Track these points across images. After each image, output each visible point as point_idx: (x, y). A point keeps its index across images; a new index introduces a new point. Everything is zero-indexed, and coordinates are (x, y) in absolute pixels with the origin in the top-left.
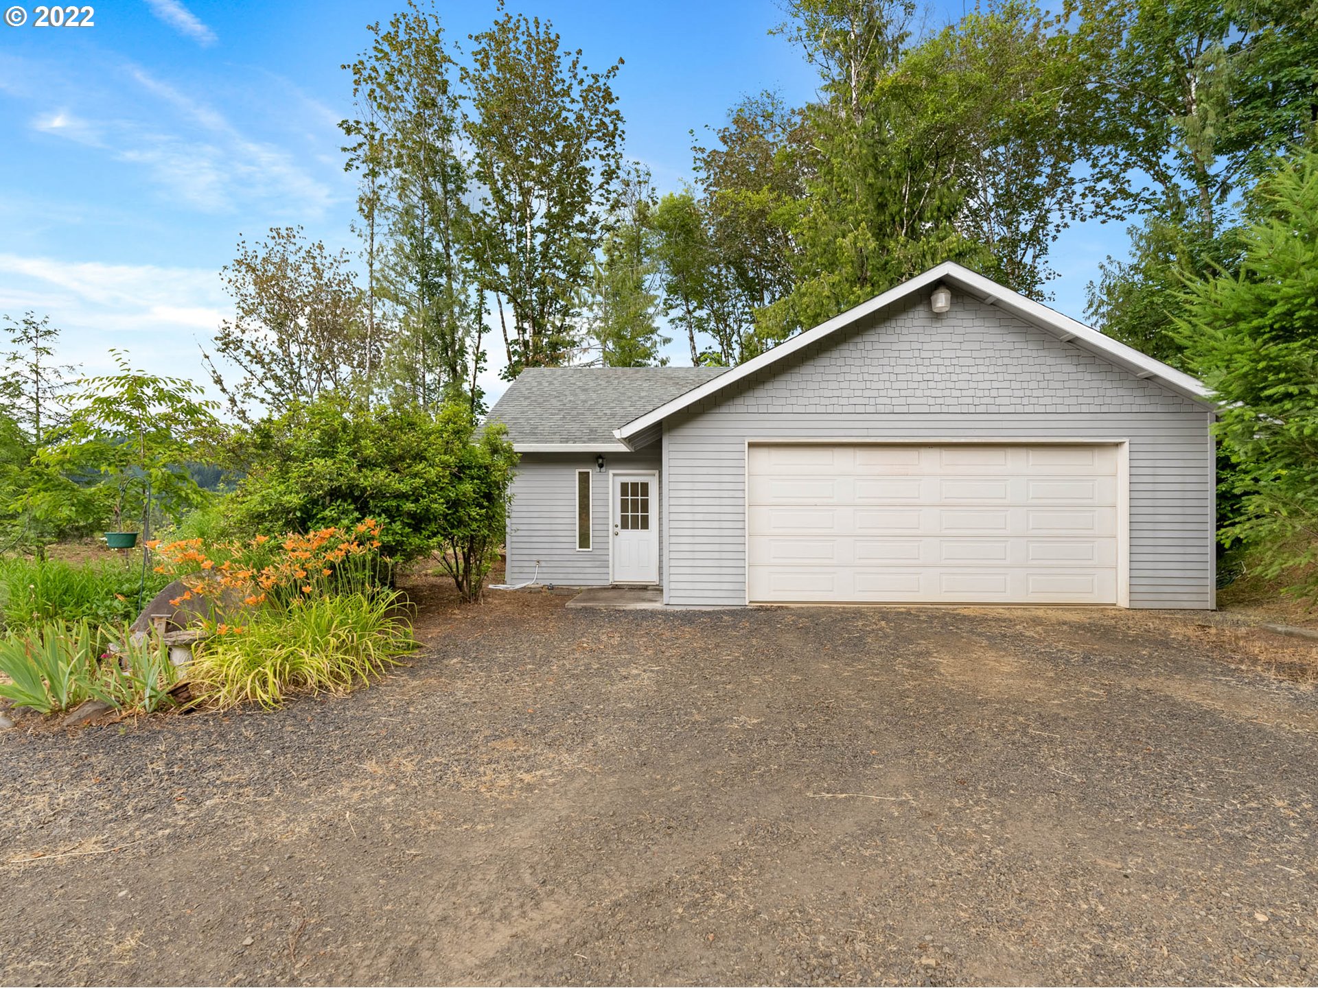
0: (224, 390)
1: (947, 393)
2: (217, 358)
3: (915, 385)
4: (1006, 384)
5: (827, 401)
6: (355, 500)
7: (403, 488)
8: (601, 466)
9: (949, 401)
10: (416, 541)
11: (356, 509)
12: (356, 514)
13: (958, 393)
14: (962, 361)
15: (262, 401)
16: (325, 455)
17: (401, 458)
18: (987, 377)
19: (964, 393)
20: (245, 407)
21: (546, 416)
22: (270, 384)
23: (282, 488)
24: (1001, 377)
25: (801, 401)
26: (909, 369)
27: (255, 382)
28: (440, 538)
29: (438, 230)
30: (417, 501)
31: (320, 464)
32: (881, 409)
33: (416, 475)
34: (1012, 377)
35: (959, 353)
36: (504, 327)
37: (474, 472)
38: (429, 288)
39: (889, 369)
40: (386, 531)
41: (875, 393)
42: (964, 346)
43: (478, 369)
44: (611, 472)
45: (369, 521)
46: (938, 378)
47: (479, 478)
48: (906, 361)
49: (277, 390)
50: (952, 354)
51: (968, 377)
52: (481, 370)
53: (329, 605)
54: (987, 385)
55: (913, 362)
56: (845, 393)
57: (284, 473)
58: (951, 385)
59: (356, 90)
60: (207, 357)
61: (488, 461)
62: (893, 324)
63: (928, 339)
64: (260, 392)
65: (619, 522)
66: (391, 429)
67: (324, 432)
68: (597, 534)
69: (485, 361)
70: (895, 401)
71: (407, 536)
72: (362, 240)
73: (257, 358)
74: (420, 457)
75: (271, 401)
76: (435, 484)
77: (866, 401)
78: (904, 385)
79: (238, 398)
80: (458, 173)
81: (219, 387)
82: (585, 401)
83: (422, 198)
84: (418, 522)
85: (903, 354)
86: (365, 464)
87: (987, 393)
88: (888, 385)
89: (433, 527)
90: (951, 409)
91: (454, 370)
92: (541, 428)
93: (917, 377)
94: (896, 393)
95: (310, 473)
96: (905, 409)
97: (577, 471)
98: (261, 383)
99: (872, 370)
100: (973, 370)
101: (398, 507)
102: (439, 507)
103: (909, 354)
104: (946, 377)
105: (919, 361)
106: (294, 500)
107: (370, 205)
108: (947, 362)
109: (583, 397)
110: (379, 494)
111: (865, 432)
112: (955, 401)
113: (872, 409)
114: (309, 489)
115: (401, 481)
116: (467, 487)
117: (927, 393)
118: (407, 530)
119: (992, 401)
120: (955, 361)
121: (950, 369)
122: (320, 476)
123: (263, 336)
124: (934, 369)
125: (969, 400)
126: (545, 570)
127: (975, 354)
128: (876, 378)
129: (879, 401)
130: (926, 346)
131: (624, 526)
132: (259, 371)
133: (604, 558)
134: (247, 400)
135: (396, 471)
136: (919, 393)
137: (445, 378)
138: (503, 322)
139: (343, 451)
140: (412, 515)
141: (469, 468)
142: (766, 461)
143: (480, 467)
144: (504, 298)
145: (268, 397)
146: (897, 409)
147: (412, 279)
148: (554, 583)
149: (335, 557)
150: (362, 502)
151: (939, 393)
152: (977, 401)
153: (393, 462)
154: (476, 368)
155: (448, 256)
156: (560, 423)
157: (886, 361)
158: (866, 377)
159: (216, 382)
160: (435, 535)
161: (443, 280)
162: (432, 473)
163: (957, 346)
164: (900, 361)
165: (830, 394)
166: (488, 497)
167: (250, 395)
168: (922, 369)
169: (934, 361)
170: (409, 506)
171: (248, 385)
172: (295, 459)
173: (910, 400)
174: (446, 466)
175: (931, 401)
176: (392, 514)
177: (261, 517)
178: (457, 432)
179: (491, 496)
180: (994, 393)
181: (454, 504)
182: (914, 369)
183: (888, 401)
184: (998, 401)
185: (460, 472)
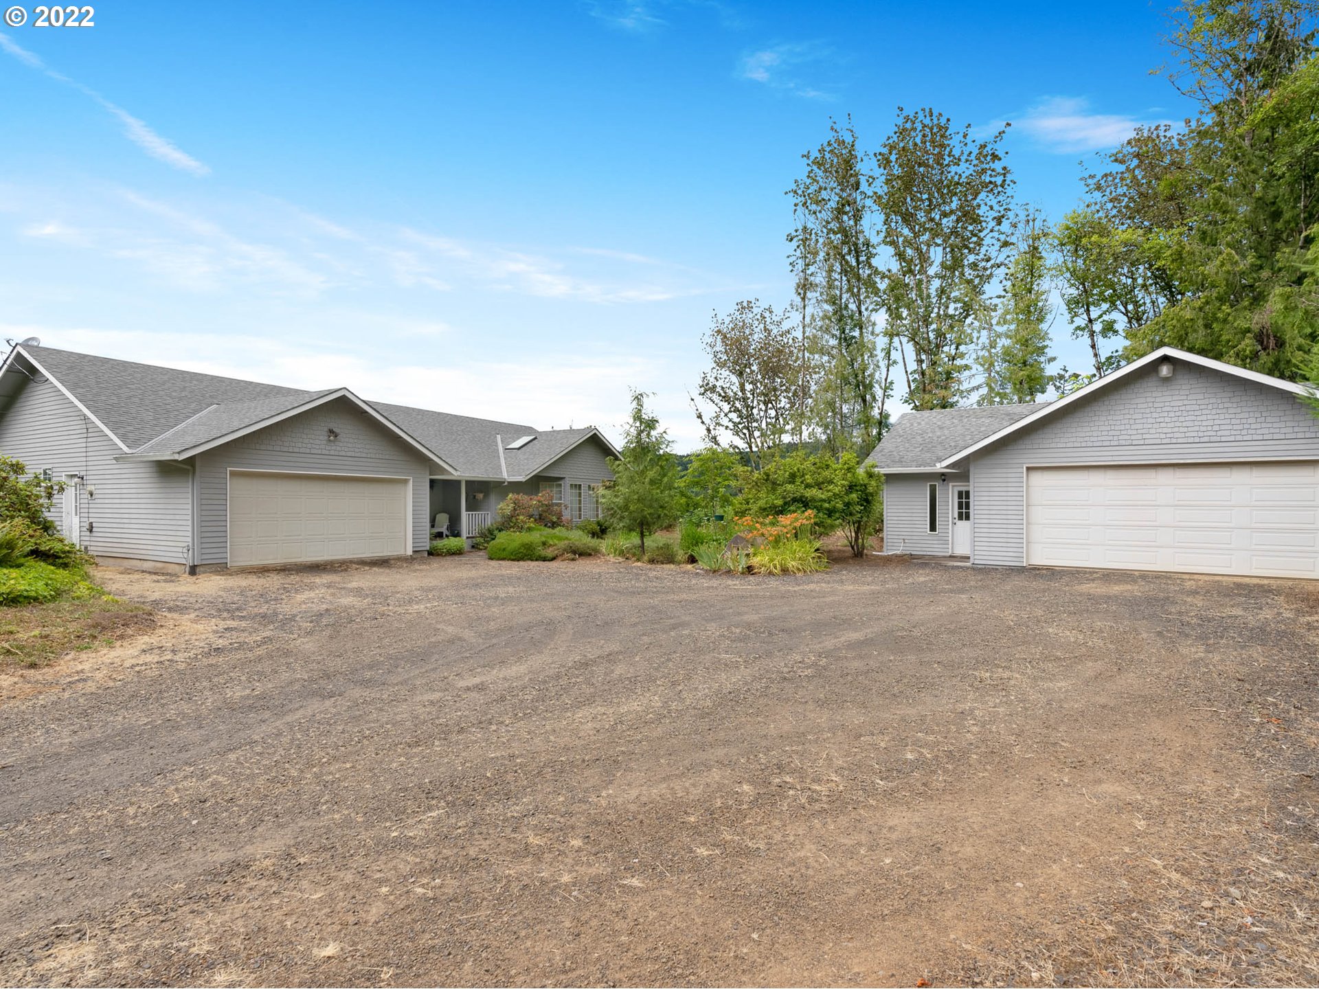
0: (703, 422)
1: (1176, 430)
2: (699, 399)
3: (1150, 426)
4: (1228, 422)
5: (1082, 440)
6: (803, 502)
7: (823, 497)
8: (944, 480)
9: (1177, 435)
10: (829, 521)
11: (804, 506)
12: (803, 509)
13: (1186, 430)
14: (1188, 408)
15: (727, 428)
16: (790, 483)
17: (823, 483)
18: (1209, 417)
19: (1190, 429)
20: (717, 433)
21: (910, 449)
22: (734, 416)
23: (773, 497)
24: (1222, 417)
25: (1062, 440)
26: (1145, 416)
27: (722, 415)
28: (840, 521)
29: (853, 294)
30: (829, 503)
31: (789, 487)
32: (1123, 443)
33: (828, 491)
34: (1233, 416)
35: (1186, 402)
36: (904, 361)
37: (858, 488)
38: (846, 341)
39: (1129, 417)
40: (816, 516)
41: (1118, 433)
42: (1190, 398)
43: (886, 396)
44: (951, 484)
45: (810, 511)
46: (1167, 420)
47: (860, 491)
48: (1143, 411)
49: (737, 420)
50: (1180, 403)
51: (1194, 418)
52: (888, 396)
53: (795, 545)
54: (1211, 423)
55: (1148, 411)
56: (1095, 434)
57: (774, 490)
58: (1180, 424)
59: (795, 210)
60: (692, 400)
61: (866, 482)
62: (1132, 387)
63: (1160, 394)
64: (725, 421)
65: (956, 515)
66: (818, 468)
67: (790, 473)
68: (941, 523)
69: (892, 390)
70: (1133, 437)
71: (825, 519)
72: (798, 313)
73: (726, 398)
74: (831, 482)
75: (732, 428)
76: (838, 495)
77: (1111, 438)
78: (1140, 426)
79: (711, 428)
80: (868, 247)
81: (700, 420)
82: (938, 437)
83: (841, 273)
84: (830, 513)
85: (1139, 406)
86: (808, 486)
87: (1209, 428)
88: (1128, 427)
89: (837, 515)
90: (1180, 441)
91: (864, 401)
92: (906, 457)
93: (1150, 420)
94: (1135, 432)
95: (785, 491)
96: (1142, 442)
97: (928, 484)
98: (726, 415)
99: (1117, 418)
100: (1196, 413)
101: (821, 506)
102: (840, 506)
103: (1145, 406)
104: (1176, 419)
105: (1152, 410)
106: (779, 502)
107: (804, 287)
108: (1175, 409)
109: (938, 434)
110: (813, 500)
111: (1110, 458)
112: (1183, 435)
113: (1116, 443)
114: (784, 498)
115: (822, 494)
116: (854, 496)
117: (1160, 430)
118: (825, 516)
119: (1214, 434)
120: (1183, 408)
121: (1177, 414)
122: (789, 492)
123: (730, 381)
124: (1166, 414)
125: (1195, 434)
126: (907, 545)
127: (1199, 402)
128: (1119, 423)
129: (1121, 437)
130: (1158, 400)
131: (960, 518)
132: (726, 407)
133: (946, 538)
134: (717, 427)
135: (820, 489)
136: (1153, 431)
137: (857, 407)
138: (904, 358)
139: (798, 481)
140: (828, 509)
141: (855, 486)
142: (1038, 479)
143: (861, 485)
144: (904, 340)
145: (731, 425)
146: (1134, 443)
147: (833, 336)
148: (913, 553)
149: (798, 524)
150: (805, 503)
151: (1170, 430)
152: (1201, 434)
153: (819, 485)
154: (884, 395)
155: (860, 312)
156: (919, 453)
157: (1127, 411)
158: (1111, 422)
159: (698, 417)
160: (838, 519)
161: (856, 333)
162: (837, 490)
163: (1185, 397)
164: (1137, 411)
165: (1083, 435)
166: (867, 501)
167: (718, 424)
168: (1155, 415)
169: (1164, 409)
170: (827, 505)
171: (718, 417)
172: (779, 485)
173: (1144, 436)
174: (843, 486)
175: (1163, 436)
176: (819, 509)
177: (765, 509)
178: (849, 469)
179: (867, 500)
180: (1216, 428)
181: (848, 505)
182: (1149, 415)
183: (1128, 437)
184: (1219, 433)
185: (851, 488)
